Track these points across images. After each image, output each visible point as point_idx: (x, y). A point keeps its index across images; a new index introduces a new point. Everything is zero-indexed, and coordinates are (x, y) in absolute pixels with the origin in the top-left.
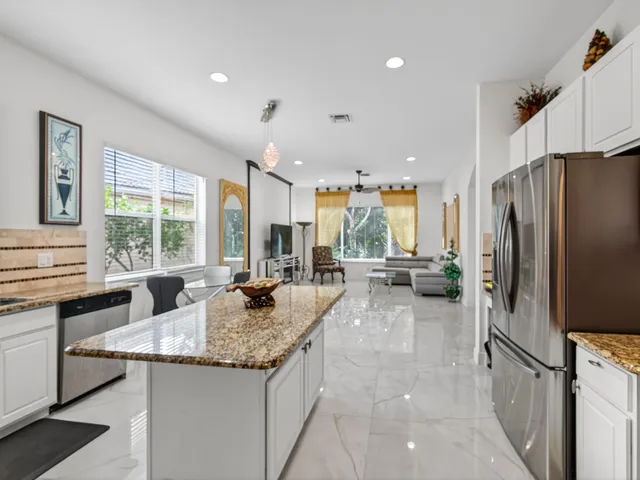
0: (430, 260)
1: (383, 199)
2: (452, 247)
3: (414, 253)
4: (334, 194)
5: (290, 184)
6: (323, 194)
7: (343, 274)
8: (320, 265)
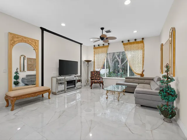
0: (152, 79)
1: (124, 47)
2: (167, 71)
3: (142, 75)
4: (101, 47)
5: (81, 44)
6: (97, 48)
7: (103, 85)
8: (93, 79)
